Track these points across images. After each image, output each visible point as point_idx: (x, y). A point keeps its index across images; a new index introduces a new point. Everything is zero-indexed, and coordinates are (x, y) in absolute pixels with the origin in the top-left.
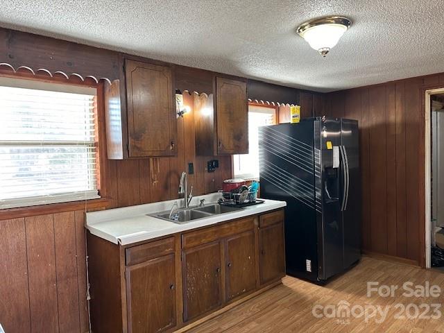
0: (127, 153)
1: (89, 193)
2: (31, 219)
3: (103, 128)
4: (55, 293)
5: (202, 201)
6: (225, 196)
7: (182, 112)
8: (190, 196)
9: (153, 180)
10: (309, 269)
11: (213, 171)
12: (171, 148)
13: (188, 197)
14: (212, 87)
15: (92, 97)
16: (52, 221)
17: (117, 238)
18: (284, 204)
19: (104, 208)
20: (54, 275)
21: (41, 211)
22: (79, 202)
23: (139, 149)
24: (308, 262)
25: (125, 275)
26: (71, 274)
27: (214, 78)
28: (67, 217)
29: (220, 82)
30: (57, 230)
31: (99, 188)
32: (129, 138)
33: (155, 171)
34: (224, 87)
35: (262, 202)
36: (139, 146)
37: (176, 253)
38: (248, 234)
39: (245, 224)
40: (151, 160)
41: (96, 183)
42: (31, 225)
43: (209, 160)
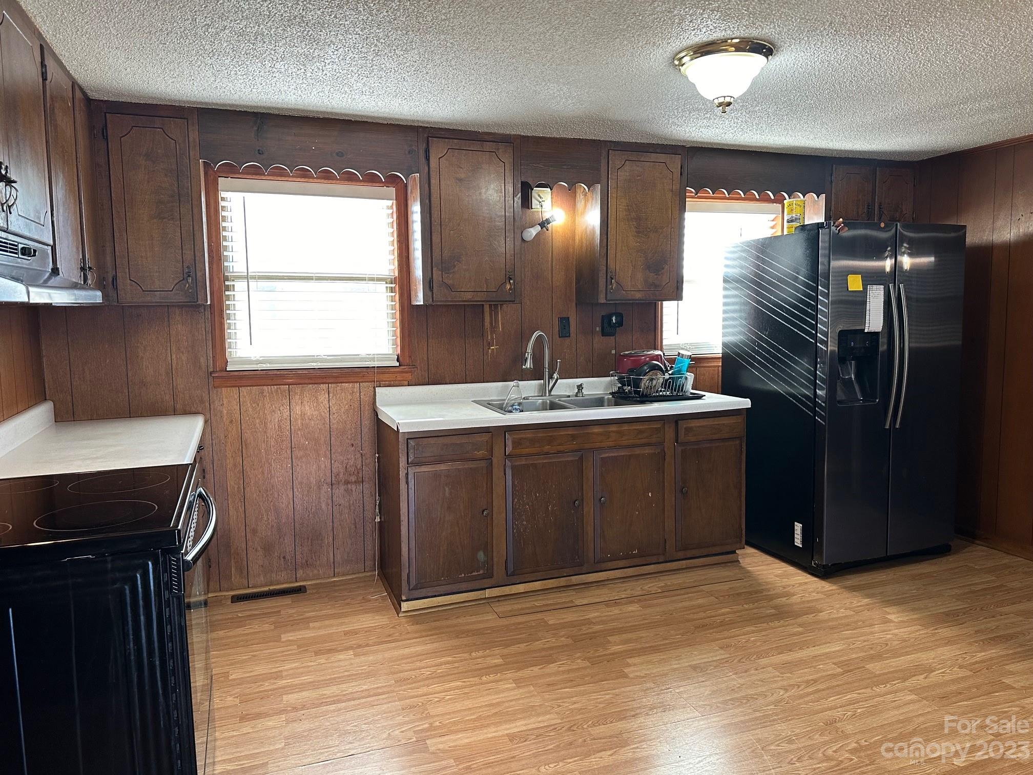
0: (430, 294)
1: (385, 357)
2: (298, 389)
3: (405, 254)
4: (330, 501)
5: (580, 387)
6: (621, 380)
7: (548, 221)
8: (555, 376)
9: (489, 345)
10: (798, 542)
11: (613, 334)
12: (508, 287)
13: (551, 377)
14: (599, 170)
15: (389, 203)
16: (327, 396)
17: (397, 422)
18: (746, 403)
19: (406, 383)
20: (328, 474)
21: (311, 378)
22: (364, 370)
23: (450, 287)
24: (798, 527)
25: (407, 478)
26: (353, 479)
27: (604, 153)
28: (347, 392)
29: (616, 159)
30: (334, 409)
31: (399, 352)
32: (434, 269)
33: (493, 328)
34: (627, 168)
35: (700, 397)
36: (450, 282)
37: (495, 460)
38: (647, 451)
39: (641, 432)
40: (487, 308)
41: (395, 343)
42: (297, 397)
43: (603, 313)
